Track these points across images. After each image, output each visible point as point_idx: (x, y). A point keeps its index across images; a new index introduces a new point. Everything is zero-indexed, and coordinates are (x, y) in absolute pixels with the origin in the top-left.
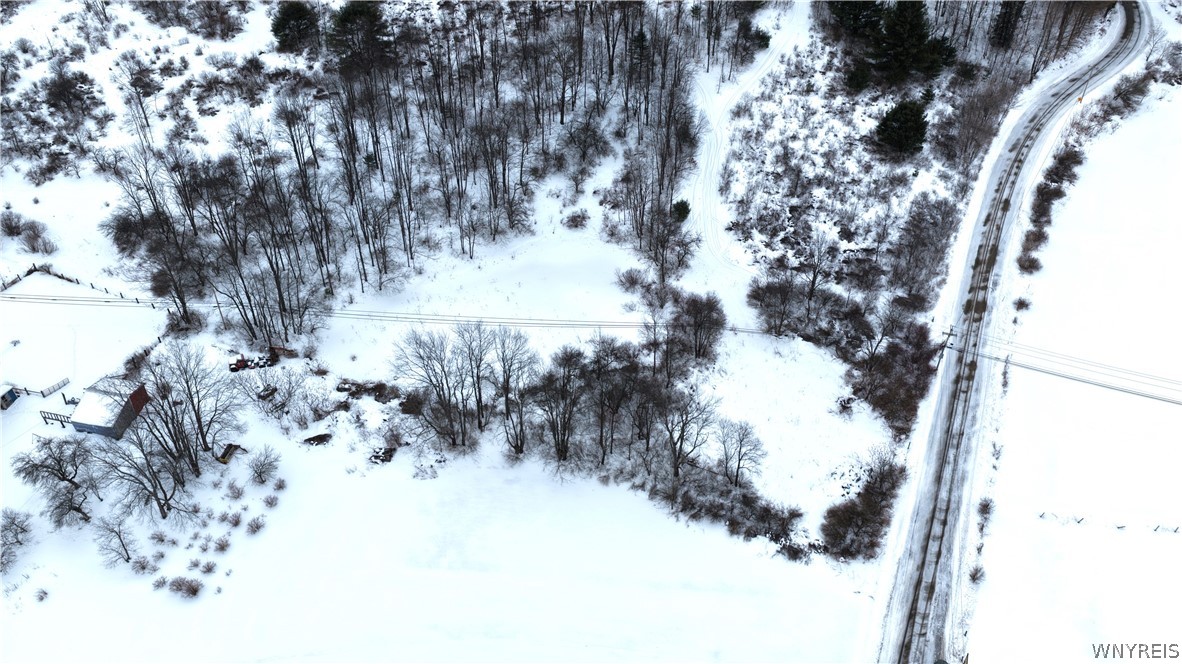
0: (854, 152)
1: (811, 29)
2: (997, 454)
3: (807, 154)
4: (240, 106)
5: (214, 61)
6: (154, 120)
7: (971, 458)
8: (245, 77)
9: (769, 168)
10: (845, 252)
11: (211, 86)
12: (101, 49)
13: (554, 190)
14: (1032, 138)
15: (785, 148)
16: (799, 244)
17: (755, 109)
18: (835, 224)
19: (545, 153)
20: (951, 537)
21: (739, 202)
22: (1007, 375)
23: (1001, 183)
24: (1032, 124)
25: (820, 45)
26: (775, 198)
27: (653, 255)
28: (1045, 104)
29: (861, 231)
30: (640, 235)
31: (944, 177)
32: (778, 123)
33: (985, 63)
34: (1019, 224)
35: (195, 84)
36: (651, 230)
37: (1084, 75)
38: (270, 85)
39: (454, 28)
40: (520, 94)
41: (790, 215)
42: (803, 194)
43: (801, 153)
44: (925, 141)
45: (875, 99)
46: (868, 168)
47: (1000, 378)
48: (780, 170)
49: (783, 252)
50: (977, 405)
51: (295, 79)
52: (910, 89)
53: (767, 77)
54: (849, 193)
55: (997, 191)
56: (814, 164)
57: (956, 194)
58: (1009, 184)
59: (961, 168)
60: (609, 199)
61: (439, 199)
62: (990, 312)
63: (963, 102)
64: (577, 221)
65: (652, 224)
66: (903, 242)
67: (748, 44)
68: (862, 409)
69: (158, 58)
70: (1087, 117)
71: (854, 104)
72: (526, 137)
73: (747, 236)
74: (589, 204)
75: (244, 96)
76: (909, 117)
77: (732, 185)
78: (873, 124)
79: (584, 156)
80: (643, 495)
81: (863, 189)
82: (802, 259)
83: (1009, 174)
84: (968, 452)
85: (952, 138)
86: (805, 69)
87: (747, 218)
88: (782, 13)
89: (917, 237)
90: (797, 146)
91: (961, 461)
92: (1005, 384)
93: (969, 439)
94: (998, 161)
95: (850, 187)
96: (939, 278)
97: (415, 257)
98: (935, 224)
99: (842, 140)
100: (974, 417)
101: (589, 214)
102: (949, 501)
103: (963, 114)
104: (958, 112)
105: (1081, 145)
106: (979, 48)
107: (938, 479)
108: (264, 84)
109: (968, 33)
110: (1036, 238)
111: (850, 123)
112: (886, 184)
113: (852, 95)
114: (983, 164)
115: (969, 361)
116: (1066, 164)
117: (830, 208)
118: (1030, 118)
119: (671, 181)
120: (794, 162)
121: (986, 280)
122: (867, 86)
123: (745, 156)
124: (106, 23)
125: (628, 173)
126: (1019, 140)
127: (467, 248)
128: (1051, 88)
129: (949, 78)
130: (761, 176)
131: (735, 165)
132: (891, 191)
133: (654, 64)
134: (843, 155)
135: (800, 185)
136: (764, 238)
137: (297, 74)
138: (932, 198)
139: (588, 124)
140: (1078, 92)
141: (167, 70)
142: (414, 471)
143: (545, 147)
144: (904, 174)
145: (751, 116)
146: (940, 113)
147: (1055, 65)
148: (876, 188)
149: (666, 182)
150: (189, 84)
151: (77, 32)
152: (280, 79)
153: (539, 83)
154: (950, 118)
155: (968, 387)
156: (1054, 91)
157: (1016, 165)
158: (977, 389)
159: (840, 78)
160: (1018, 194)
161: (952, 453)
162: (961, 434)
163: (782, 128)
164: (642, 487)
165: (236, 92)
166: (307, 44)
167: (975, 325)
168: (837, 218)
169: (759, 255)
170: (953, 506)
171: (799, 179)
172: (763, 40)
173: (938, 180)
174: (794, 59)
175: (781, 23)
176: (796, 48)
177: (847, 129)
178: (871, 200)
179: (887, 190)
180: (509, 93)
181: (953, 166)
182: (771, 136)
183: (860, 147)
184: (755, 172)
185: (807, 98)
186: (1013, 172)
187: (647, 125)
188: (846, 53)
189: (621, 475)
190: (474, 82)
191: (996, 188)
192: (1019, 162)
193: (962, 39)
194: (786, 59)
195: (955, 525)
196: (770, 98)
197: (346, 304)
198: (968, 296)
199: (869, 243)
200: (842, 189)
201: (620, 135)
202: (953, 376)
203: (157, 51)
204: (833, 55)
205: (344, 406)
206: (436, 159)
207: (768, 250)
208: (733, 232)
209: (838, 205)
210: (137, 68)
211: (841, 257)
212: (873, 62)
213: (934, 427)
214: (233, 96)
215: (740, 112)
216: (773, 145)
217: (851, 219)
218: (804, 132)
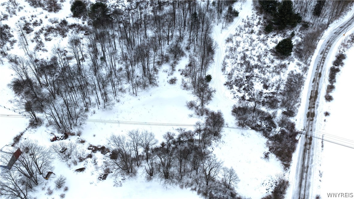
0: (268, 55)
1: (253, 9)
2: (321, 175)
3: (252, 56)
4: (59, 37)
5: (51, 21)
6: (30, 43)
7: (312, 176)
8: (61, 27)
9: (239, 62)
10: (265, 93)
11: (50, 30)
12: (14, 16)
13: (165, 70)
14: (328, 49)
15: (244, 54)
16: (249, 90)
17: (234, 40)
18: (262, 83)
19: (162, 56)
21: (229, 74)
22: (323, 143)
23: (318, 66)
24: (328, 44)
25: (256, 15)
26: (241, 73)
27: (199, 95)
28: (332, 36)
29: (270, 86)
30: (194, 87)
31: (299, 65)
32: (242, 45)
33: (311, 22)
34: (325, 83)
35: (44, 29)
36: (198, 86)
37: (345, 25)
38: (70, 29)
39: (132, 9)
40: (154, 34)
41: (246, 80)
42: (250, 71)
43: (249, 56)
44: (292, 51)
45: (274, 35)
46: (272, 62)
47: (321, 144)
48: (242, 62)
49: (244, 94)
50: (313, 155)
51: (78, 27)
52: (286, 31)
53: (238, 27)
54: (266, 71)
55: (317, 69)
56: (254, 60)
57: (303, 71)
58: (321, 67)
59: (304, 61)
60: (184, 73)
61: (125, 73)
62: (316, 117)
63: (304, 36)
64: (173, 81)
65: (199, 83)
66: (285, 90)
67: (231, 15)
68: (272, 156)
69: (33, 19)
70: (346, 41)
71: (267, 37)
72: (155, 50)
73: (231, 88)
74: (177, 75)
75: (61, 34)
76: (287, 44)
77: (226, 68)
78: (274, 45)
79: (175, 57)
80: (195, 193)
81: (271, 69)
82: (250, 96)
83: (321, 63)
84: (310, 174)
85: (301, 50)
86: (251, 24)
87: (231, 80)
88: (243, 3)
89: (290, 88)
90: (248, 53)
91: (308, 178)
92: (322, 146)
93: (311, 169)
94: (317, 58)
95: (267, 68)
96: (298, 104)
97: (117, 96)
98: (296, 83)
99: (264, 51)
100: (312, 160)
101: (177, 78)
102: (304, 195)
103: (304, 41)
104: (303, 40)
105: (344, 52)
106: (309, 16)
107: (300, 185)
108: (67, 29)
109: (306, 11)
110: (331, 88)
111: (266, 44)
112: (279, 67)
113: (267, 34)
114: (312, 59)
115: (309, 137)
116: (340, 59)
117: (260, 77)
118: (327, 41)
119: (205, 66)
120: (247, 59)
121: (314, 104)
122: (272, 31)
123: (230, 57)
124: (16, 6)
125: (190, 63)
126: (323, 50)
127: (135, 92)
128: (334, 30)
129: (300, 27)
130: (236, 64)
131: (227, 61)
132: (281, 70)
133: (199, 23)
134: (264, 56)
135: (250, 68)
136: (237, 88)
137: (79, 25)
138: (295, 73)
139: (177, 45)
140: (343, 32)
141: (35, 24)
142: (114, 184)
143: (162, 54)
144: (285, 64)
145: (232, 42)
146: (297, 40)
147: (335, 22)
148: (276, 69)
149: (203, 67)
150: (42, 29)
151: (6, 9)
152: (73, 27)
153: (160, 30)
154: (300, 42)
155: (309, 148)
156: (335, 31)
157: (323, 59)
158: (313, 148)
159: (263, 27)
160: (324, 70)
161: (305, 174)
162: (308, 167)
163: (243, 46)
164: (195, 189)
165: (58, 32)
166: (82, 14)
167: (311, 122)
168: (262, 81)
169: (235, 95)
171: (249, 66)
172: (236, 14)
173: (296, 66)
174: (247, 21)
175: (243, 7)
176: (247, 17)
177: (265, 47)
178: (274, 74)
179: (279, 70)
180: (150, 33)
181: (302, 60)
182: (239, 49)
183: (270, 53)
184: (234, 63)
185: (251, 35)
186: (322, 62)
187: (197, 45)
188: (265, 18)
189: (188, 185)
190: (138, 29)
191: (317, 68)
192: (324, 58)
193: (304, 13)
194: (244, 21)
196: (239, 35)
197: (92, 114)
198: (308, 111)
199: (273, 90)
200: (264, 69)
201: (188, 48)
202: (304, 143)
203: (32, 16)
204: (260, 19)
205: (90, 156)
206: (125, 58)
207: (239, 93)
208: (226, 86)
209: (263, 76)
210: (25, 23)
211: (264, 95)
212: (274, 22)
213: (298, 164)
214: (57, 34)
215: (229, 40)
216: (240, 53)
217: (267, 81)
218: (251, 48)
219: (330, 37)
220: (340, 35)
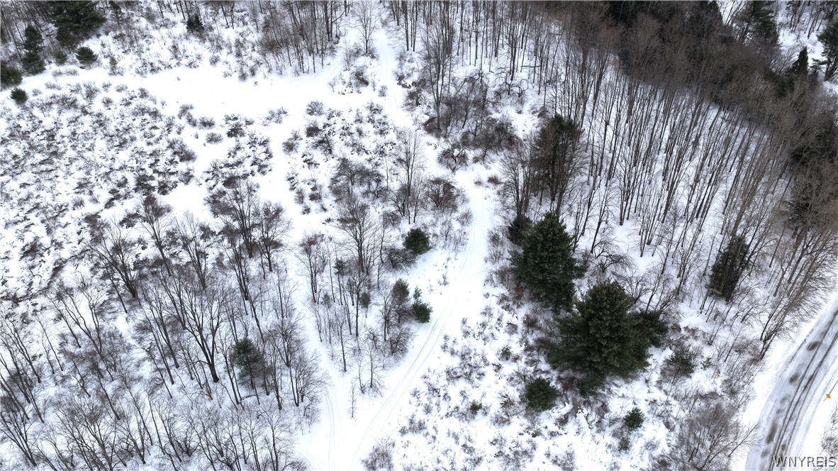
1: (487, 281)
25: (497, 310)
45: (563, 421)
52: (609, 392)
53: (421, 383)
63: (679, 416)
71: (534, 435)
86: (473, 362)
103: (680, 446)
104: (674, 440)
106: (695, 303)
113: (532, 415)
118: (767, 431)
128: (787, 364)
154: (665, 454)
156: (791, 370)
159: (519, 377)
172: (422, 314)
174: (461, 343)
176: (464, 321)
185: (471, 426)
188: (530, 324)
194: (450, 343)
196: (421, 426)
204: (512, 328)
215: (377, 461)
219: (778, 406)
220: (812, 390)
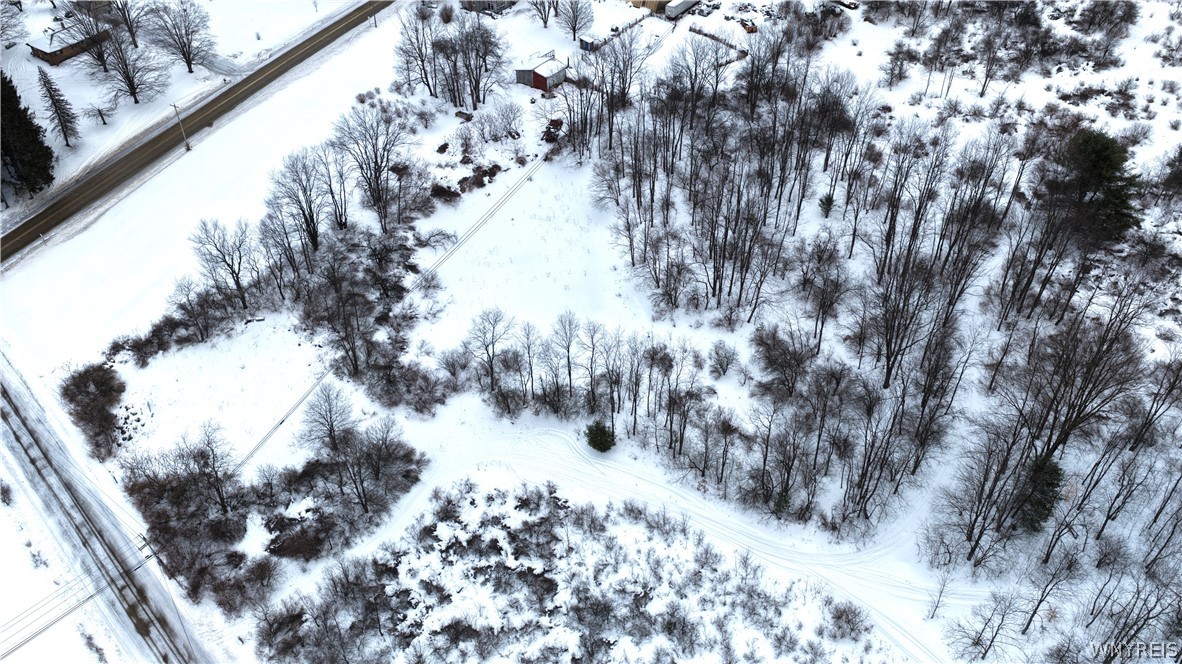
2: (37, 558)
7: (57, 532)
20: (19, 458)
22: (96, 656)
47: (98, 642)
84: (65, 533)
91: (64, 519)
93: (74, 546)
100: (88, 571)
107: (69, 487)
115: (152, 629)
155: (125, 599)
158: (113, 605)
161: (78, 518)
162: (85, 543)
170: (38, 478)
195: (23, 467)
202: (151, 593)
213: (116, 525)
